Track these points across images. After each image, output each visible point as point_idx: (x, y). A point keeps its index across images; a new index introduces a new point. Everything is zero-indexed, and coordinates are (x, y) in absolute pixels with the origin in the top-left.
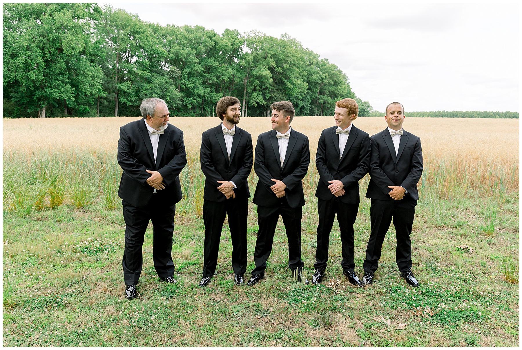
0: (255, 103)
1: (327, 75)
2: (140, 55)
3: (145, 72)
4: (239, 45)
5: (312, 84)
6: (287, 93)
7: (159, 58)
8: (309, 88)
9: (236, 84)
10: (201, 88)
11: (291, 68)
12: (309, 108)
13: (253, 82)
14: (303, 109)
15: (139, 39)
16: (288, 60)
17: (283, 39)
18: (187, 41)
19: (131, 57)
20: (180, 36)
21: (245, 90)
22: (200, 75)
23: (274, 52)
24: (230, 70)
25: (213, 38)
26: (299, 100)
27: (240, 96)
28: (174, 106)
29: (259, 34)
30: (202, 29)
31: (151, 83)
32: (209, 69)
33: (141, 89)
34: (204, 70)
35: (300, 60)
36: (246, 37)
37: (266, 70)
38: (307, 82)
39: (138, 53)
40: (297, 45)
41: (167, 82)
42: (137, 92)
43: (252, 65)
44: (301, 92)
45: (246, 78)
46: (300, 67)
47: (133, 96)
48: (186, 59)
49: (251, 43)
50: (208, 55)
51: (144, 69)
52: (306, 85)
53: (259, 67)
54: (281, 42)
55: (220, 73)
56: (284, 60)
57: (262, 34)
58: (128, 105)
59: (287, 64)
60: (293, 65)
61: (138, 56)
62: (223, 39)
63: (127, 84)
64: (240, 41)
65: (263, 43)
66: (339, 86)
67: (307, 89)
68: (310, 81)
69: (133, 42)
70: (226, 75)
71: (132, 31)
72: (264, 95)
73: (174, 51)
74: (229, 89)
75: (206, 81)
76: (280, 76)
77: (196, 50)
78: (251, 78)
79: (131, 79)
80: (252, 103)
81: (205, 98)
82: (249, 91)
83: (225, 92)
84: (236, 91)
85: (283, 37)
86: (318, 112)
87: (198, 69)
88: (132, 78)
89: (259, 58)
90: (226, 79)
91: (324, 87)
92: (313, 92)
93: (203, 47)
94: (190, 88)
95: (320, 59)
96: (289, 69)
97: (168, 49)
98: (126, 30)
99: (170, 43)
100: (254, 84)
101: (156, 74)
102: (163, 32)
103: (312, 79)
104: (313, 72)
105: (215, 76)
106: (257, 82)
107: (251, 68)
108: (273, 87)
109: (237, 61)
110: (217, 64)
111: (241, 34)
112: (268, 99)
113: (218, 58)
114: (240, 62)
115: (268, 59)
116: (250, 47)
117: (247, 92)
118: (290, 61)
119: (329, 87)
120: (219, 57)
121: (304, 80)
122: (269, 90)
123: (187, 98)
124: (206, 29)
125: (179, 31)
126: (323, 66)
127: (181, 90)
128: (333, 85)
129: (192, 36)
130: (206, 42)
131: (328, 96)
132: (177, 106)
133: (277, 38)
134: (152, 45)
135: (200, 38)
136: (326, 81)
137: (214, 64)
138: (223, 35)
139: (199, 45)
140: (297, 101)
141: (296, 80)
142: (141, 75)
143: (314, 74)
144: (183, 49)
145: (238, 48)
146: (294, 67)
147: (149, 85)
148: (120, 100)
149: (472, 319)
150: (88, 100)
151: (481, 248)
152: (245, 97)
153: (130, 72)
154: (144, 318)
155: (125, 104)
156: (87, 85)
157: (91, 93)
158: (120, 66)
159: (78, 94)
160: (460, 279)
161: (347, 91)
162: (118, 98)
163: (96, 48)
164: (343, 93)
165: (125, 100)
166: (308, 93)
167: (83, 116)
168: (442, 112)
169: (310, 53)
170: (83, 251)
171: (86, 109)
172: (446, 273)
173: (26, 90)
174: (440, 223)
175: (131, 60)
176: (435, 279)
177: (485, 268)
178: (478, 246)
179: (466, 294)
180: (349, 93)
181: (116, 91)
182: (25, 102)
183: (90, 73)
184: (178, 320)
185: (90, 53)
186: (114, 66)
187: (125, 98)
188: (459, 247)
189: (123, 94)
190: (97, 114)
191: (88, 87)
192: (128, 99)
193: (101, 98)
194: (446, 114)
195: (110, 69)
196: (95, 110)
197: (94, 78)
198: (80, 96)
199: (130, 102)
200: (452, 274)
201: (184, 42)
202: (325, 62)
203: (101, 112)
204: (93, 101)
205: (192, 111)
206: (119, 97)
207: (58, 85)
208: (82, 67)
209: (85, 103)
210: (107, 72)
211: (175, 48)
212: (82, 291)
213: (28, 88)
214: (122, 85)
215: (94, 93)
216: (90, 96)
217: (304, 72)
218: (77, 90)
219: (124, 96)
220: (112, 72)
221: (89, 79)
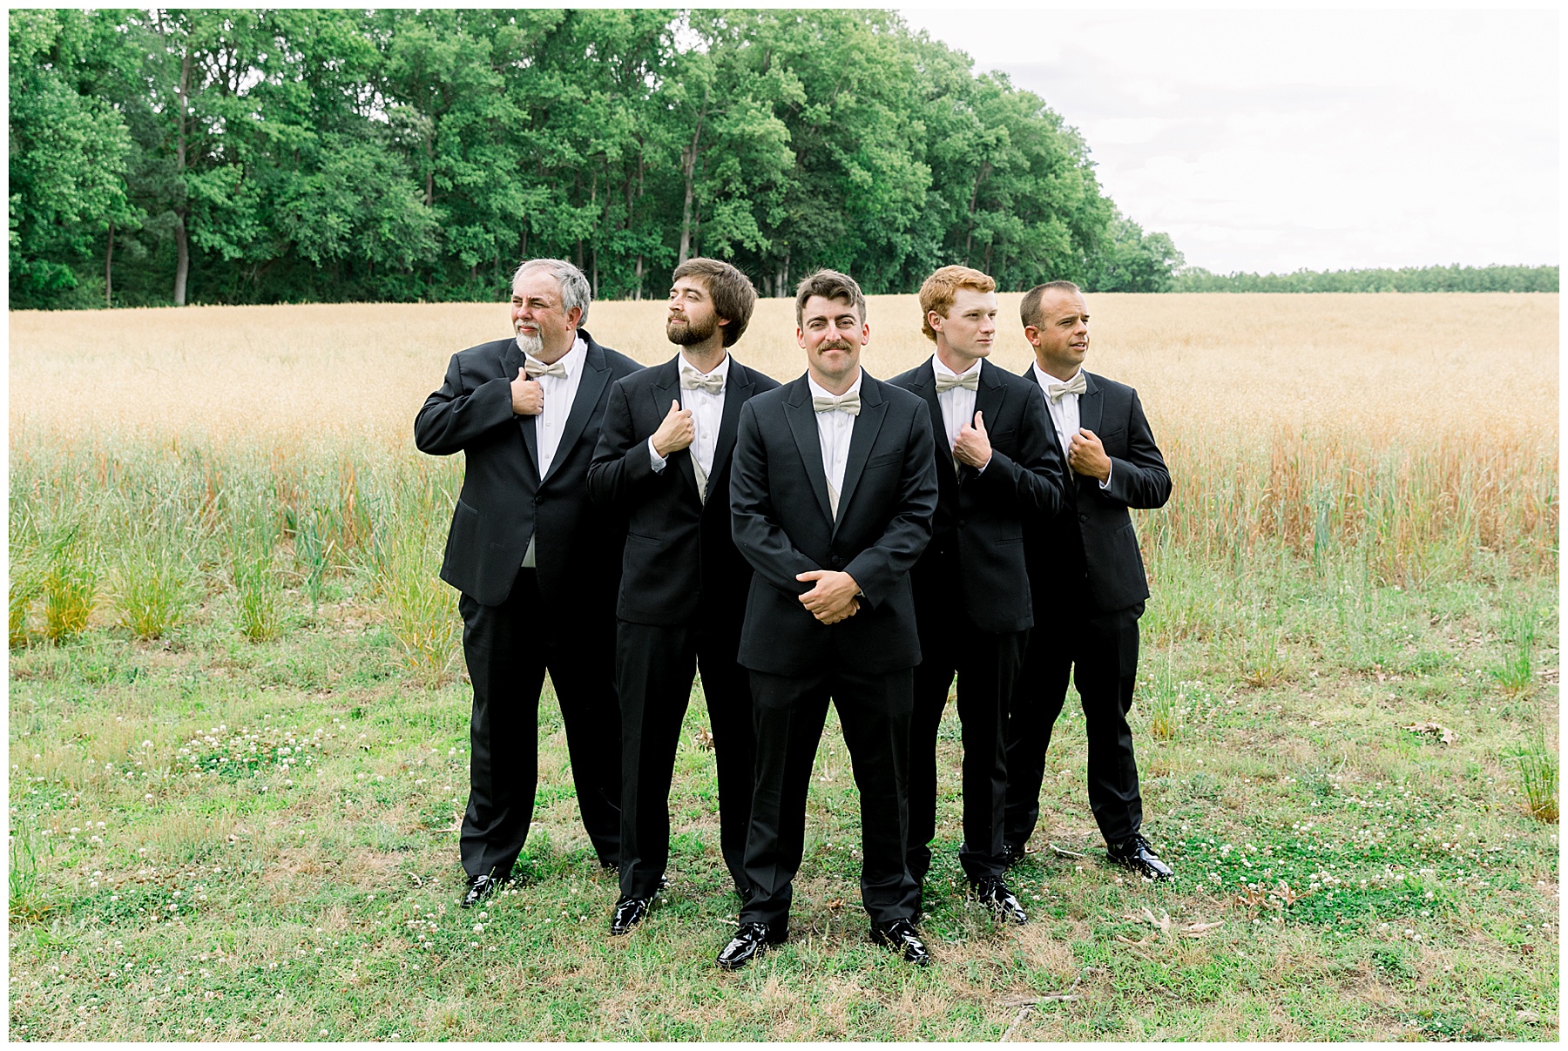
0: (724, 244)
1: (1003, 132)
2: (274, 63)
3: (297, 129)
4: (661, 18)
5: (946, 171)
6: (850, 204)
7: (347, 73)
8: (935, 184)
9: (651, 174)
10: (513, 187)
11: (865, 106)
12: (936, 261)
13: (718, 160)
16: (851, 76)
19: (238, 70)
21: (689, 193)
22: (510, 137)
23: (798, 43)
24: (622, 113)
26: (898, 230)
27: (667, 217)
28: (410, 258)
31: (319, 169)
32: (545, 114)
33: (279, 196)
34: (524, 115)
35: (900, 74)
37: (767, 116)
38: (934, 162)
39: (265, 56)
40: (885, 20)
41: (379, 167)
42: (263, 206)
43: (711, 97)
44: (907, 200)
45: (690, 148)
46: (900, 105)
47: (250, 223)
48: (456, 74)
49: (708, 11)
50: (539, 59)
51: (292, 115)
52: (923, 172)
53: (742, 106)
55: (587, 129)
56: (838, 76)
58: (227, 259)
59: (846, 92)
60: (873, 95)
61: (266, 68)
63: (223, 178)
66: (1052, 176)
67: (929, 189)
68: (937, 157)
70: (609, 135)
72: (760, 212)
73: (406, 44)
74: (625, 192)
75: (537, 161)
76: (825, 139)
77: (493, 43)
78: (710, 147)
79: (238, 154)
80: (716, 243)
81: (531, 225)
82: (700, 196)
83: (608, 202)
84: (652, 197)
87: (501, 112)
88: (244, 152)
89: (738, 70)
90: (614, 153)
91: (993, 179)
92: (953, 200)
93: (519, 27)
94: (472, 190)
95: (975, 73)
96: (857, 112)
97: (382, 38)
100: (719, 170)
101: (337, 136)
103: (945, 150)
104: (950, 123)
105: (567, 137)
106: (733, 163)
107: (709, 109)
108: (794, 179)
109: (655, 82)
110: (575, 92)
112: (774, 227)
113: (578, 69)
114: (666, 87)
115: (775, 71)
116: (702, 31)
117: (695, 201)
118: (860, 81)
119: (1014, 180)
120: (584, 67)
121: (916, 156)
122: (780, 193)
123: (462, 227)
126: (986, 98)
127: (439, 197)
128: (1029, 173)
131: (1012, 212)
132: (421, 260)
134: (318, 24)
136: (1000, 158)
137: (564, 95)
139: (506, 23)
140: (890, 235)
141: (885, 153)
142: (278, 139)
143: (952, 130)
144: (441, 38)
145: (655, 30)
146: (878, 104)
147: (309, 178)
148: (195, 238)
150: (68, 240)
152: (687, 222)
153: (234, 127)
155: (216, 253)
156: (65, 182)
157: (83, 214)
158: (193, 104)
159: (30, 219)
161: (1082, 195)
162: (187, 231)
163: (104, 38)
164: (1069, 204)
165: (217, 240)
167: (46, 306)
168: (1449, 271)
169: (937, 51)
171: (60, 274)
175: (237, 84)
180: (1092, 202)
183: (75, 135)
185: (78, 58)
186: (171, 104)
187: (214, 233)
189: (207, 216)
190: (104, 293)
191: (70, 190)
192: (228, 236)
193: (117, 233)
194: (1466, 276)
195: (156, 119)
196: (97, 281)
197: (95, 156)
198: (37, 228)
199: (237, 245)
203: (121, 285)
204: (87, 246)
205: (481, 278)
206: (191, 228)
208: (45, 113)
209: (54, 253)
210: (144, 130)
211: (410, 34)
214: (204, 181)
215: (94, 213)
216: (77, 225)
217: (915, 122)
218: (29, 203)
219: (214, 223)
220: (163, 129)
221: (76, 159)
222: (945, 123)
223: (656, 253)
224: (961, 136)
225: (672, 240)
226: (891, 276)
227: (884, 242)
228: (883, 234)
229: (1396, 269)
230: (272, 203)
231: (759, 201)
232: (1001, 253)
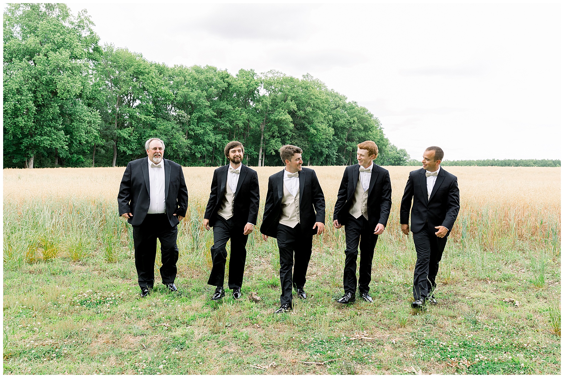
0: (272, 151)
1: (355, 119)
2: (144, 98)
3: (149, 117)
4: (255, 86)
5: (338, 130)
6: (310, 139)
7: (165, 101)
8: (335, 134)
9: (251, 130)
10: (211, 135)
11: (314, 111)
12: (335, 156)
13: (271, 127)
14: (329, 157)
15: (143, 81)
16: (311, 103)
17: (305, 80)
18: (197, 83)
19: (133, 100)
20: (188, 78)
21: (262, 136)
22: (211, 120)
23: (295, 93)
24: (244, 114)
25: (226, 79)
26: (324, 147)
27: (256, 143)
28: (181, 154)
29: (278, 75)
30: (213, 69)
31: (155, 128)
32: (221, 113)
33: (143, 136)
34: (215, 114)
35: (325, 102)
36: (263, 78)
37: (285, 114)
38: (333, 127)
39: (141, 96)
40: (320, 85)
41: (173, 128)
42: (139, 139)
43: (270, 108)
44: (327, 139)
45: (263, 123)
46: (325, 111)
47: (135, 144)
48: (196, 102)
49: (269, 84)
50: (220, 97)
51: (148, 113)
52: (331, 131)
53: (278, 111)
54: (303, 83)
55: (234, 118)
56: (307, 102)
57: (281, 75)
58: (128, 154)
59: (309, 107)
60: (317, 108)
61: (141, 100)
62: (237, 80)
63: (128, 131)
64: (256, 82)
65: (282, 84)
66: (370, 132)
67: (333, 135)
68: (336, 126)
69: (136, 84)
70: (240, 120)
71: (135, 72)
72: (283, 142)
73: (182, 93)
74: (244, 136)
75: (219, 127)
76: (302, 121)
77: (207, 93)
78: (269, 123)
79: (132, 124)
80: (270, 151)
81: (217, 146)
82: (266, 137)
84: (251, 137)
85: (304, 77)
86: (346, 161)
87: (209, 113)
88: (134, 124)
89: (278, 101)
90: (241, 125)
91: (352, 132)
92: (340, 138)
93: (215, 89)
94: (199, 135)
95: (347, 102)
96: (312, 113)
97: (175, 91)
98: (128, 70)
99: (178, 85)
100: (272, 130)
101: (161, 119)
102: (170, 73)
103: (338, 124)
104: (340, 116)
105: (228, 120)
106: (276, 127)
107: (269, 112)
108: (294, 133)
109: (253, 104)
110: (230, 107)
111: (258, 74)
113: (231, 101)
114: (256, 105)
115: (288, 101)
116: (267, 89)
117: (264, 138)
118: (313, 104)
119: (359, 133)
120: (233, 100)
121: (329, 126)
122: (290, 137)
123: (196, 145)
124: (219, 70)
125: (188, 71)
126: (351, 109)
127: (190, 137)
128: (363, 131)
129: (202, 77)
130: (218, 83)
132: (184, 155)
133: (298, 79)
134: (157, 87)
135: (211, 79)
136: (354, 126)
137: (227, 108)
138: (237, 75)
139: (211, 87)
140: (321, 148)
141: (320, 125)
142: (144, 120)
143: (340, 118)
144: (192, 91)
145: (253, 89)
146: (318, 111)
147: (152, 131)
148: (119, 148)
149: (514, 371)
150: (82, 148)
151: (529, 302)
152: (262, 144)
153: (131, 117)
154: (152, 367)
155: (125, 152)
156: (82, 132)
157: (87, 141)
158: (120, 110)
159: (72, 142)
160: (503, 332)
161: (379, 138)
162: (117, 146)
163: (95, 91)
165: (125, 149)
166: (334, 140)
170: (82, 303)
171: (80, 158)
172: (488, 326)
173: (12, 138)
174: (483, 276)
175: (133, 104)
176: (475, 332)
177: (532, 321)
178: (526, 300)
179: (508, 346)
180: (382, 140)
181: (115, 138)
182: (11, 151)
183: (85, 118)
184: (189, 370)
185: (87, 96)
186: (113, 110)
187: (124, 147)
188: (504, 301)
189: (122, 142)
190: (92, 164)
191: (83, 134)
192: (128, 148)
193: (97, 147)
195: (109, 114)
196: (90, 160)
197: (91, 124)
198: (74, 145)
199: (130, 150)
200: (494, 327)
201: (193, 84)
202: (354, 104)
203: (97, 162)
204: (88, 150)
205: (201, 160)
207: (50, 132)
208: (77, 112)
209: (79, 152)
210: (105, 117)
211: (183, 90)
212: (83, 342)
213: (14, 136)
214: (122, 132)
215: (90, 141)
216: (85, 144)
217: (329, 116)
218: (72, 138)
219: (124, 144)
220: (111, 117)
221: (85, 125)
222: (338, 116)
223: (253, 153)
224: (343, 120)
225: (257, 150)
226: (322, 161)
227: (319, 151)
228: (320, 148)
229: (475, 160)
230: (141, 138)
231: (283, 139)
232: (355, 154)
